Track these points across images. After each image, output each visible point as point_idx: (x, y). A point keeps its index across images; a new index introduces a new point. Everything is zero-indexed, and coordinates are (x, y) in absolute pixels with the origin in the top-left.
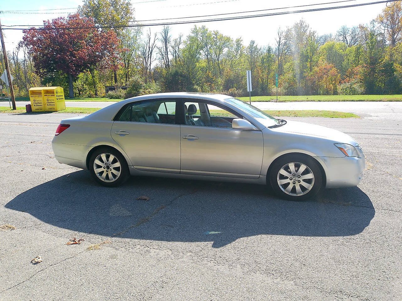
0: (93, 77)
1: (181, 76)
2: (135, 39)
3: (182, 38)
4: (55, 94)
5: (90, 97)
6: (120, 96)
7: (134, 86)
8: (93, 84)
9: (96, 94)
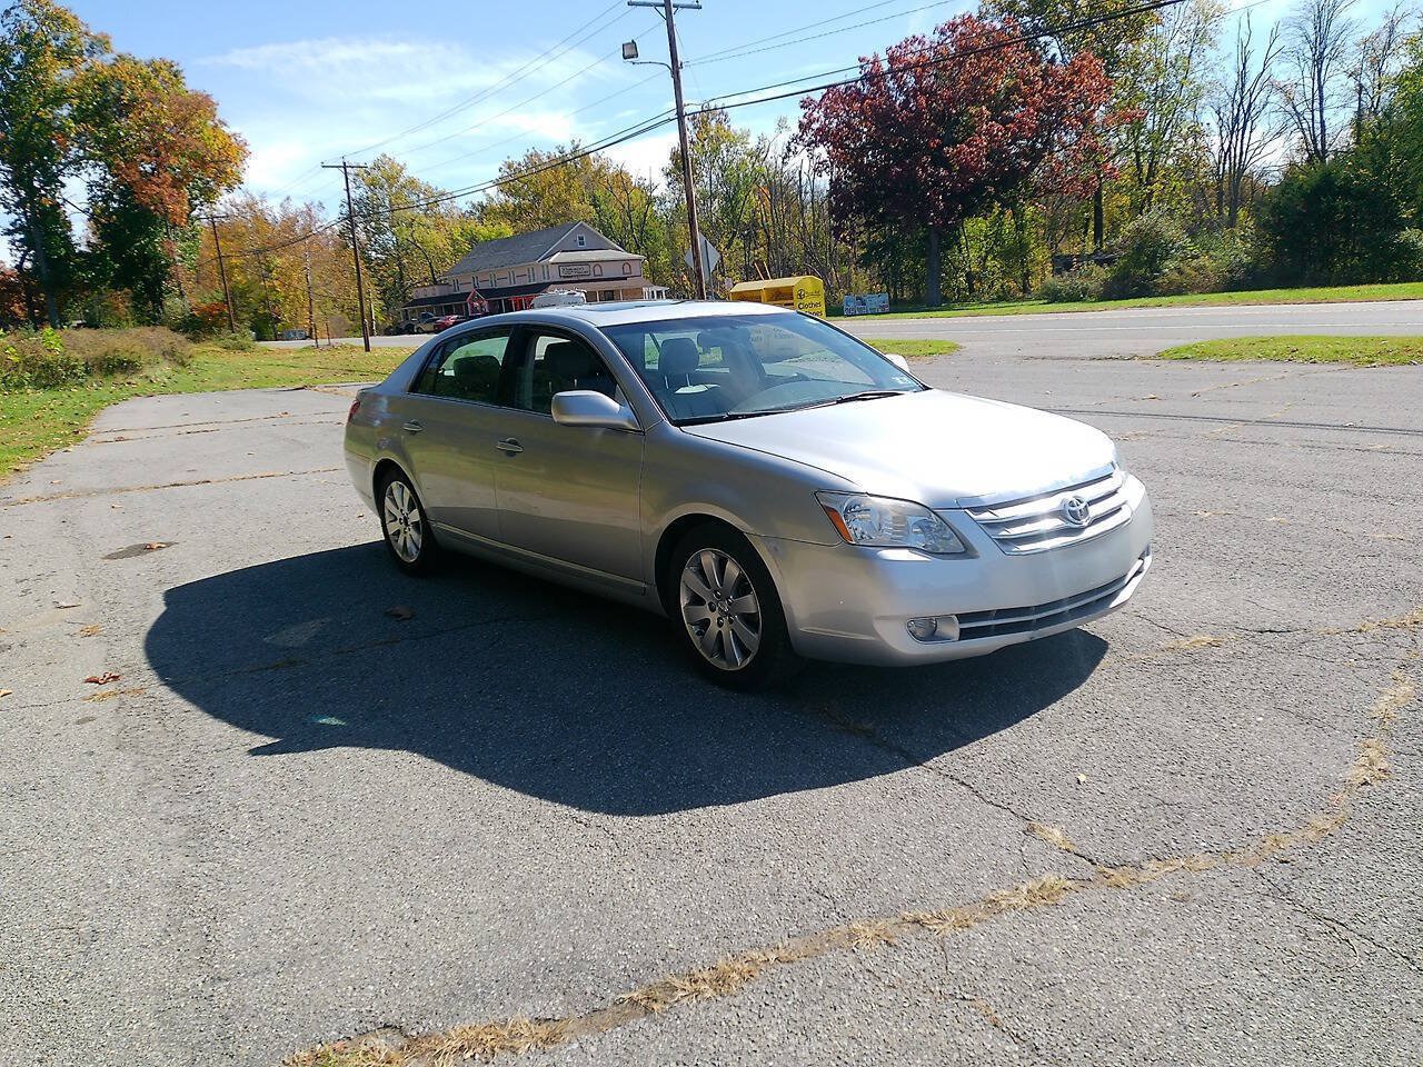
0: (1020, 228)
1: (1346, 191)
2: (1184, 65)
3: (1399, 29)
4: (796, 301)
5: (1004, 297)
6: (1085, 291)
7: (1139, 249)
8: (1015, 254)
9: (1025, 289)
